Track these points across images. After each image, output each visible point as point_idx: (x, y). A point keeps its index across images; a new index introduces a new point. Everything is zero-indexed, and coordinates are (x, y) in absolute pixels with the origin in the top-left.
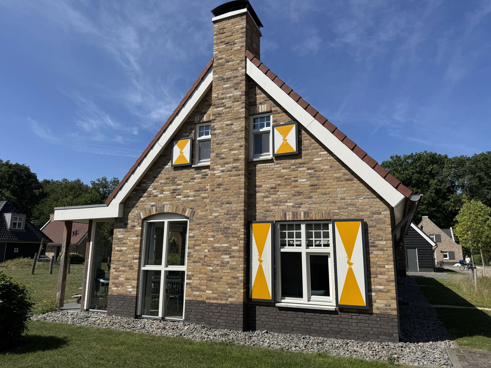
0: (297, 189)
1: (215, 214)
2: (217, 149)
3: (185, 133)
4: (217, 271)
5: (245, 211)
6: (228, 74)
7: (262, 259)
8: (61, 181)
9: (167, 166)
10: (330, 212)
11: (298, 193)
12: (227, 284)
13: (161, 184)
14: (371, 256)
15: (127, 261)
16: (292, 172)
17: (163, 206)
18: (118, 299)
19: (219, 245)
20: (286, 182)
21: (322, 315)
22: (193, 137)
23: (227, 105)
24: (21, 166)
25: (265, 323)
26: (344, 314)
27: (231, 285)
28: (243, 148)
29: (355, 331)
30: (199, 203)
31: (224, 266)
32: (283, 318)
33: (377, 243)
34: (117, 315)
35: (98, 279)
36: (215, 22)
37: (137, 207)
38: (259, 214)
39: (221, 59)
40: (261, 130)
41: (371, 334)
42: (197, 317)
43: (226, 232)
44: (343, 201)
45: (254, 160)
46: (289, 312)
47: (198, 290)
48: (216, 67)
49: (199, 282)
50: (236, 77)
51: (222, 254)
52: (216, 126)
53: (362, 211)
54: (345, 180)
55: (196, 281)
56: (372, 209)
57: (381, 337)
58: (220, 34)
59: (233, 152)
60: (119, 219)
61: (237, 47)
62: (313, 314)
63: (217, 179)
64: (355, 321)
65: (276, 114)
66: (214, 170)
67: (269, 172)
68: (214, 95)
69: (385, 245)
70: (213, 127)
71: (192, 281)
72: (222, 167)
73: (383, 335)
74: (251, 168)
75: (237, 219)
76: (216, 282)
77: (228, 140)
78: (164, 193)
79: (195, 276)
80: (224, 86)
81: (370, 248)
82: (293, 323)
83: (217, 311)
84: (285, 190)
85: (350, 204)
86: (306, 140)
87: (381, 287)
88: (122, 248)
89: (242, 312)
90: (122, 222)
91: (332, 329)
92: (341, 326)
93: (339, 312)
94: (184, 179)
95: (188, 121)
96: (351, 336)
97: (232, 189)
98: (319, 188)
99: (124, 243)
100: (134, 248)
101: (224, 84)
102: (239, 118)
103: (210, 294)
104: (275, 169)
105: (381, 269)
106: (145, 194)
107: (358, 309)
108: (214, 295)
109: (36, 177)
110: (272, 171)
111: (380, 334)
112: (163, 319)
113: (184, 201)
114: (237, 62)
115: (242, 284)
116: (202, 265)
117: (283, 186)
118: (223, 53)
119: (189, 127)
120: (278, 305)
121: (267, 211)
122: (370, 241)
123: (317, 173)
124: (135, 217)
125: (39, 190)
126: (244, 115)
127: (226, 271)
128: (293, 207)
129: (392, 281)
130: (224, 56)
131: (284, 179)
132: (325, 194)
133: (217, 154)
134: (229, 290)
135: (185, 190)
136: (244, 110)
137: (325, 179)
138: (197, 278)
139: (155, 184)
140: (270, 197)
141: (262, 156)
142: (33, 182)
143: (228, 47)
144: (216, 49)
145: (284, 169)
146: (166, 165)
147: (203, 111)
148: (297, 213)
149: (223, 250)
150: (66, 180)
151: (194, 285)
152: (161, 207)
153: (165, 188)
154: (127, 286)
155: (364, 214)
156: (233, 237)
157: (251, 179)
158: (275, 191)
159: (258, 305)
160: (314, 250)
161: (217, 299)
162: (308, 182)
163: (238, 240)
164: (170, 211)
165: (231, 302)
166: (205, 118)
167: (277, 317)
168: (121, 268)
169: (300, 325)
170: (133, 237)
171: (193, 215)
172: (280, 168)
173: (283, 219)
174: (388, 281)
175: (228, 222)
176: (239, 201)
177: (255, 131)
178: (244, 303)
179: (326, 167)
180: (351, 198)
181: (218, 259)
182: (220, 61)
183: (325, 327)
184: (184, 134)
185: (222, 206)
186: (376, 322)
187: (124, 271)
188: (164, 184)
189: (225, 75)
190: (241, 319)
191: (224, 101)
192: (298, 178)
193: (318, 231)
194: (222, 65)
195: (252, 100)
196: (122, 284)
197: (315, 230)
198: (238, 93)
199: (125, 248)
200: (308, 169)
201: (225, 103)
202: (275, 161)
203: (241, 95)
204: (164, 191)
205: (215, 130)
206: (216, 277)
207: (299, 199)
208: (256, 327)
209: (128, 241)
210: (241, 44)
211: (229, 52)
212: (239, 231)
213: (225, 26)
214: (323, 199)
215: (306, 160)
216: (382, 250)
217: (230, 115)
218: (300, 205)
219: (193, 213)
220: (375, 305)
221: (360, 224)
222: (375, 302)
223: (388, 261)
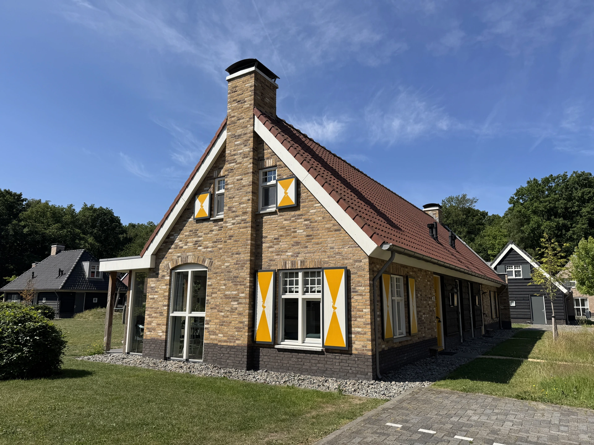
0: (295, 239)
1: (227, 264)
2: (229, 202)
3: (206, 187)
4: (228, 317)
5: (251, 260)
6: (239, 132)
7: (265, 305)
8: (146, 224)
9: (190, 220)
10: (321, 260)
11: (296, 243)
12: (235, 328)
13: (186, 236)
14: (352, 300)
15: (158, 308)
16: (292, 223)
17: (187, 257)
18: (151, 343)
19: (229, 293)
20: (287, 233)
21: (312, 355)
22: (212, 191)
23: (238, 161)
24: (104, 209)
25: (266, 363)
26: (329, 354)
27: (238, 329)
28: (250, 202)
29: (338, 370)
30: (216, 254)
31: (233, 312)
32: (281, 358)
33: (358, 288)
34: (150, 357)
35: (138, 325)
36: (229, 80)
37: (166, 258)
38: (265, 263)
39: (234, 117)
40: (268, 184)
41: (350, 373)
42: (213, 358)
43: (235, 280)
44: (331, 250)
45: (261, 212)
46: (286, 353)
47: (215, 334)
48: (229, 124)
49: (215, 326)
50: (246, 134)
51: (232, 301)
52: (229, 181)
53: (346, 259)
54: (334, 230)
55: (212, 326)
56: (354, 257)
57: (358, 376)
58: (233, 92)
59: (242, 206)
60: (152, 270)
61: (247, 105)
62: (304, 355)
63: (229, 232)
64: (338, 361)
65: (280, 168)
66: (226, 222)
67: (273, 223)
68: (227, 152)
69: (363, 291)
70: (226, 182)
71: (209, 326)
72: (233, 220)
73: (360, 374)
74: (259, 220)
75: (245, 268)
76: (226, 326)
77: (238, 194)
78: (188, 244)
79: (212, 321)
80: (236, 143)
81: (352, 294)
82: (288, 363)
83: (226, 352)
84: (286, 240)
85: (338, 253)
86: (304, 193)
87: (359, 330)
88: (155, 296)
89: (246, 354)
90: (154, 272)
91: (320, 369)
92: (327, 366)
93: (325, 353)
94: (204, 232)
95: (208, 176)
96: (334, 375)
97: (241, 240)
98: (313, 239)
99: (156, 292)
100: (164, 296)
101: (236, 141)
102: (248, 173)
103: (221, 337)
104: (279, 221)
105: (360, 313)
106: (173, 246)
107: (341, 350)
108: (225, 338)
109: (120, 221)
110: (276, 223)
111: (357, 373)
112: (187, 360)
113: (204, 252)
114: (246, 119)
115: (247, 328)
116: (218, 311)
117: (284, 237)
118: (235, 111)
119: (209, 182)
120: (277, 346)
121: (271, 260)
122: (352, 287)
123: (312, 224)
124: (165, 267)
125: (122, 235)
126: (251, 171)
127: (234, 316)
128: (292, 256)
129: (368, 324)
130: (236, 114)
131: (285, 230)
132: (318, 244)
133: (229, 208)
134: (236, 333)
135: (205, 241)
136: (252, 165)
137: (318, 230)
138: (214, 323)
139: (180, 236)
140: (273, 247)
141: (269, 208)
142: (117, 226)
143: (240, 105)
144: (229, 108)
145: (285, 220)
146: (190, 218)
147: (221, 166)
148: (295, 262)
149: (233, 297)
150: (152, 222)
151: (211, 329)
152: (185, 258)
153: (189, 240)
154: (158, 331)
155: (348, 262)
156: (241, 285)
157: (259, 230)
158: (278, 241)
159: (261, 347)
160: (309, 296)
161: (227, 342)
162: (305, 233)
163: (245, 287)
164: (192, 262)
165: (238, 344)
166: (222, 174)
167: (277, 358)
168: (153, 315)
169: (294, 364)
170: (163, 286)
171: (211, 265)
172: (282, 220)
173: (284, 268)
174: (366, 324)
175: (237, 271)
176: (246, 252)
177: (264, 184)
178: (248, 345)
179: (319, 219)
180: (339, 247)
181: (228, 305)
182: (233, 119)
183: (314, 366)
184: (205, 189)
185: (232, 257)
186: (354, 362)
187: (156, 317)
188: (189, 236)
189: (236, 132)
190: (245, 360)
191: (235, 157)
192: (296, 229)
193: (313, 278)
194: (234, 123)
195: (260, 155)
196: (154, 329)
197: (311, 277)
198: (247, 150)
199: (156, 296)
200: (305, 221)
201: (237, 159)
202: (278, 213)
203: (250, 152)
204: (188, 242)
205: (227, 184)
206: (226, 322)
207: (296, 249)
208: (259, 367)
209: (159, 289)
210: (250, 102)
211: (240, 110)
212: (246, 280)
213: (237, 84)
214: (316, 248)
215: (304, 212)
216: (361, 295)
217: (240, 170)
218: (297, 255)
219: (211, 263)
220: (354, 346)
221: (343, 272)
222: (354, 343)
223: (366, 305)
